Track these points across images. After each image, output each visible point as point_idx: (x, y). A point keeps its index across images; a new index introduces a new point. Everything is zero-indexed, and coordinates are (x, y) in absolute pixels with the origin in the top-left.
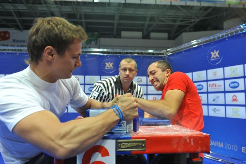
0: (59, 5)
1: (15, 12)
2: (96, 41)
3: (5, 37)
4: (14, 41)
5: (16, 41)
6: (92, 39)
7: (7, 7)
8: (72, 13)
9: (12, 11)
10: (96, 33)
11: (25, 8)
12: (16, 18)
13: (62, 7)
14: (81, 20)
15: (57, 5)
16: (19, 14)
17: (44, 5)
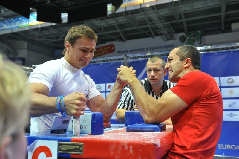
0: (156, 10)
1: (117, 25)
2: (200, 40)
3: (111, 50)
4: (119, 52)
5: (120, 52)
6: (195, 38)
7: (110, 23)
8: (171, 14)
9: (115, 24)
10: (199, 31)
11: (125, 20)
12: (119, 31)
13: (159, 11)
14: (180, 21)
15: (154, 10)
16: (121, 26)
17: (142, 13)
